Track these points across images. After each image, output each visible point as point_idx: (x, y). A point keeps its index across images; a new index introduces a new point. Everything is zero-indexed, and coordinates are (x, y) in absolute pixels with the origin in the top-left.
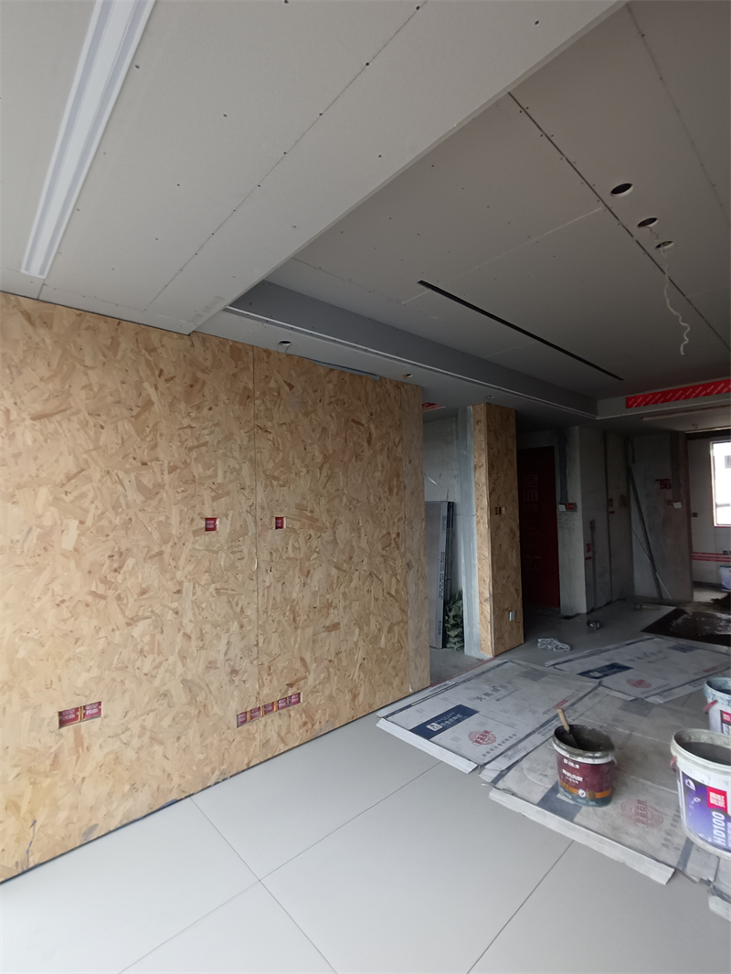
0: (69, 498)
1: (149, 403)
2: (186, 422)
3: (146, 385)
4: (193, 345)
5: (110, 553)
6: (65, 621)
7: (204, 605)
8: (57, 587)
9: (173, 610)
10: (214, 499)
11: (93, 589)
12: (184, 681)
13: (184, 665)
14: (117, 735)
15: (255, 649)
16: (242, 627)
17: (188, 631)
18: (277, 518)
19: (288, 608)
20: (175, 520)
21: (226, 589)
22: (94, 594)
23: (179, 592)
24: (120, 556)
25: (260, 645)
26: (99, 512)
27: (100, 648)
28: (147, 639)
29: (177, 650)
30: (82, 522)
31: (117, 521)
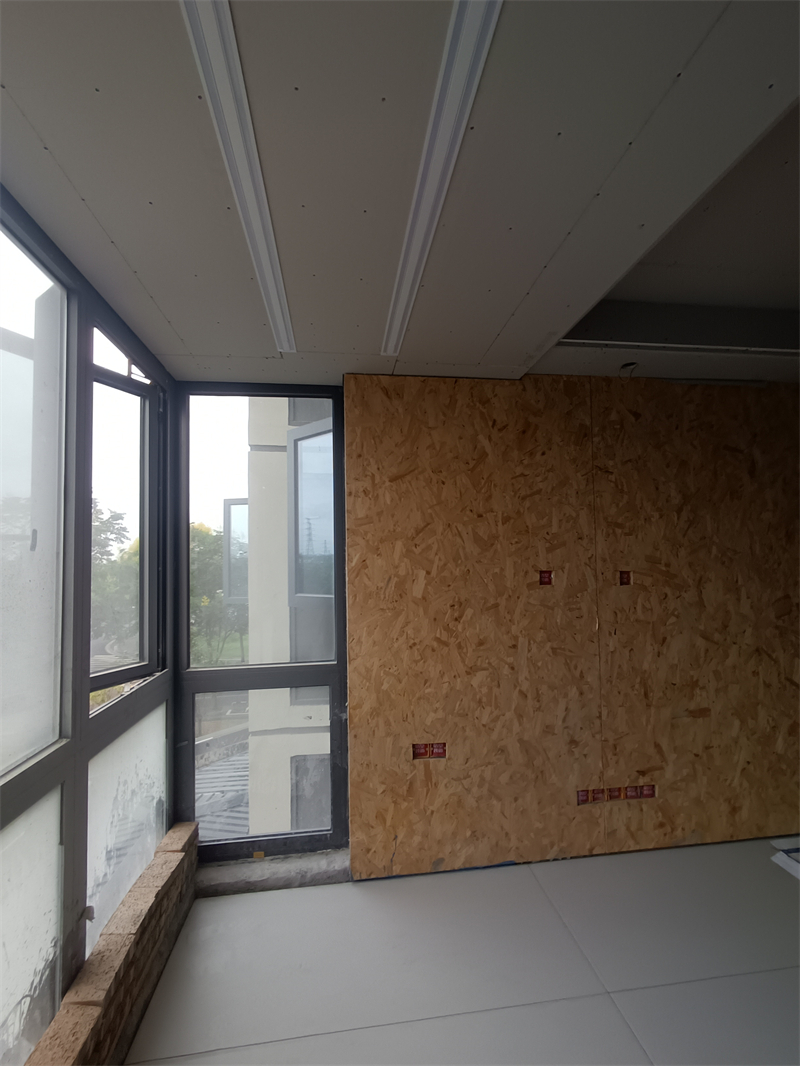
0: (417, 551)
1: (484, 455)
2: (519, 470)
3: (481, 437)
4: (524, 389)
5: (451, 602)
6: (416, 662)
7: (540, 664)
8: (410, 631)
9: (509, 664)
10: (549, 550)
11: (438, 635)
12: (521, 741)
13: (520, 724)
14: (458, 779)
15: (597, 722)
16: (581, 694)
17: (524, 689)
18: (621, 572)
19: (638, 680)
20: (509, 572)
21: (564, 649)
22: (438, 640)
23: (514, 646)
24: (459, 605)
25: (604, 718)
26: (442, 563)
27: (444, 692)
28: (485, 690)
29: (513, 707)
30: (428, 573)
31: (457, 572)
